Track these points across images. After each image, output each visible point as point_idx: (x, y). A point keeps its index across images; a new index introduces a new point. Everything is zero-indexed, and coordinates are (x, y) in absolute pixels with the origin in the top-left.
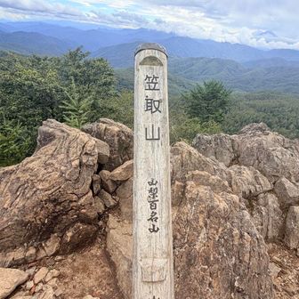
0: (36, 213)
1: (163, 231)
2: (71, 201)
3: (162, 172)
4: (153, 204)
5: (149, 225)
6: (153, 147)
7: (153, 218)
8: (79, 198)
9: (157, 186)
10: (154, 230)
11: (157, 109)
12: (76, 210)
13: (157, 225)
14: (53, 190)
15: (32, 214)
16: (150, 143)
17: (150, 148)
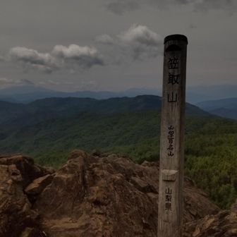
1: (176, 156)
2: (18, 211)
3: (177, 122)
4: (171, 141)
5: (168, 152)
6: (172, 107)
7: (170, 148)
8: (22, 207)
9: (174, 130)
10: (171, 155)
11: (176, 82)
13: (173, 152)
14: (3, 204)
16: (170, 104)
17: (170, 107)
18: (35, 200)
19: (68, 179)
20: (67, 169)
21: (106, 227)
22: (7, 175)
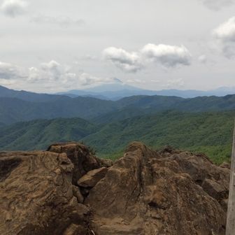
0: (39, 218)
2: (64, 204)
8: (69, 201)
12: (69, 212)
14: (47, 195)
15: (36, 219)
18: (87, 194)
19: (123, 174)
20: (123, 162)
22: (56, 164)
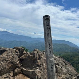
0: (8, 66)
8: (17, 62)
9: (50, 45)
10: (50, 53)
11: (49, 30)
12: (16, 65)
16: (48, 37)
18: (22, 61)
19: (32, 56)
20: (32, 54)
21: (39, 73)
22: (15, 52)
